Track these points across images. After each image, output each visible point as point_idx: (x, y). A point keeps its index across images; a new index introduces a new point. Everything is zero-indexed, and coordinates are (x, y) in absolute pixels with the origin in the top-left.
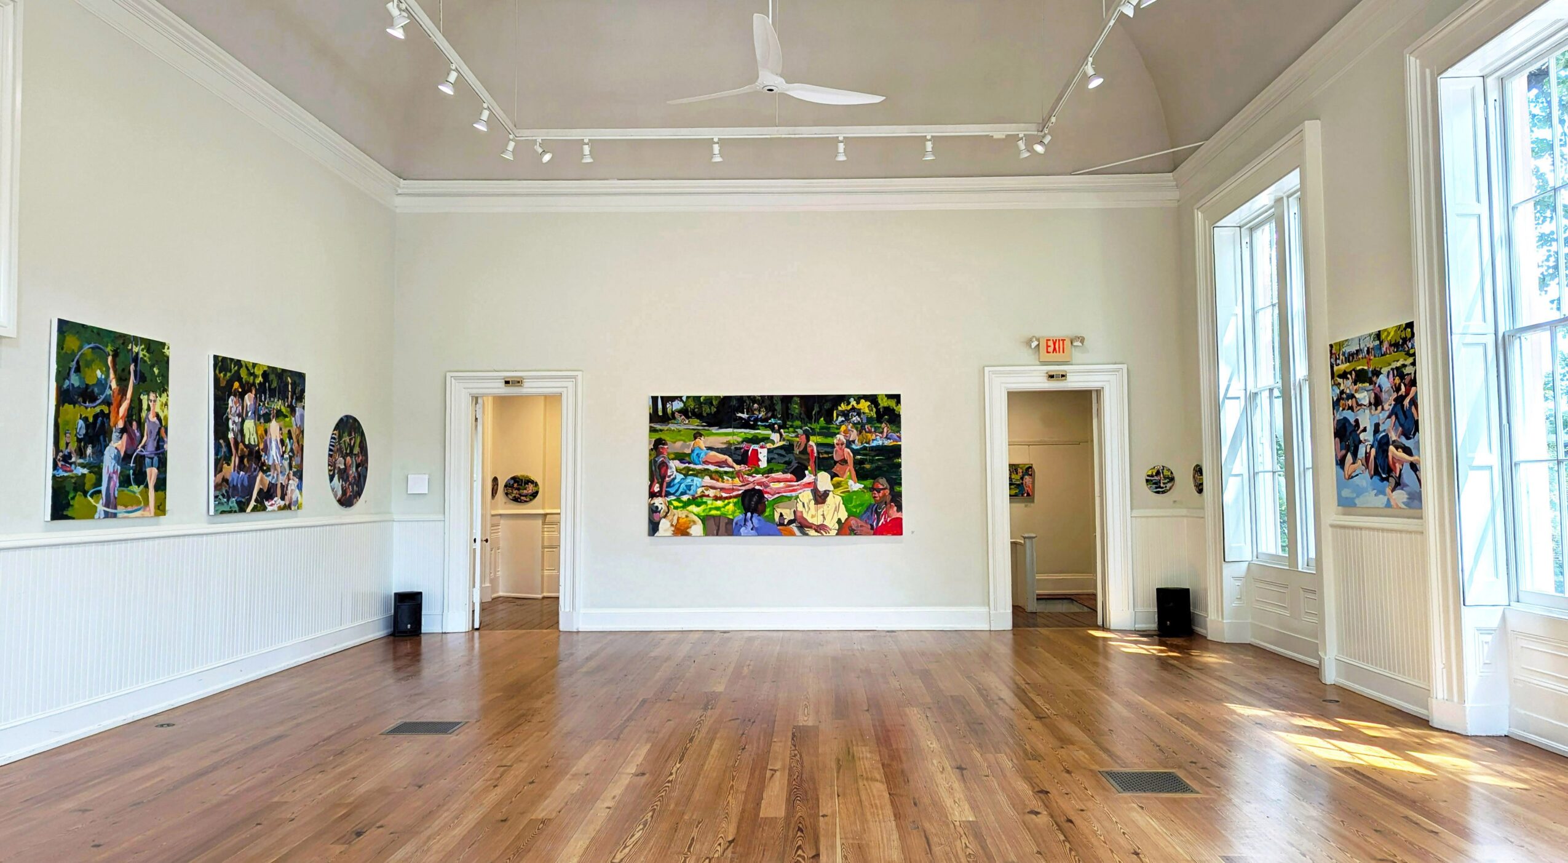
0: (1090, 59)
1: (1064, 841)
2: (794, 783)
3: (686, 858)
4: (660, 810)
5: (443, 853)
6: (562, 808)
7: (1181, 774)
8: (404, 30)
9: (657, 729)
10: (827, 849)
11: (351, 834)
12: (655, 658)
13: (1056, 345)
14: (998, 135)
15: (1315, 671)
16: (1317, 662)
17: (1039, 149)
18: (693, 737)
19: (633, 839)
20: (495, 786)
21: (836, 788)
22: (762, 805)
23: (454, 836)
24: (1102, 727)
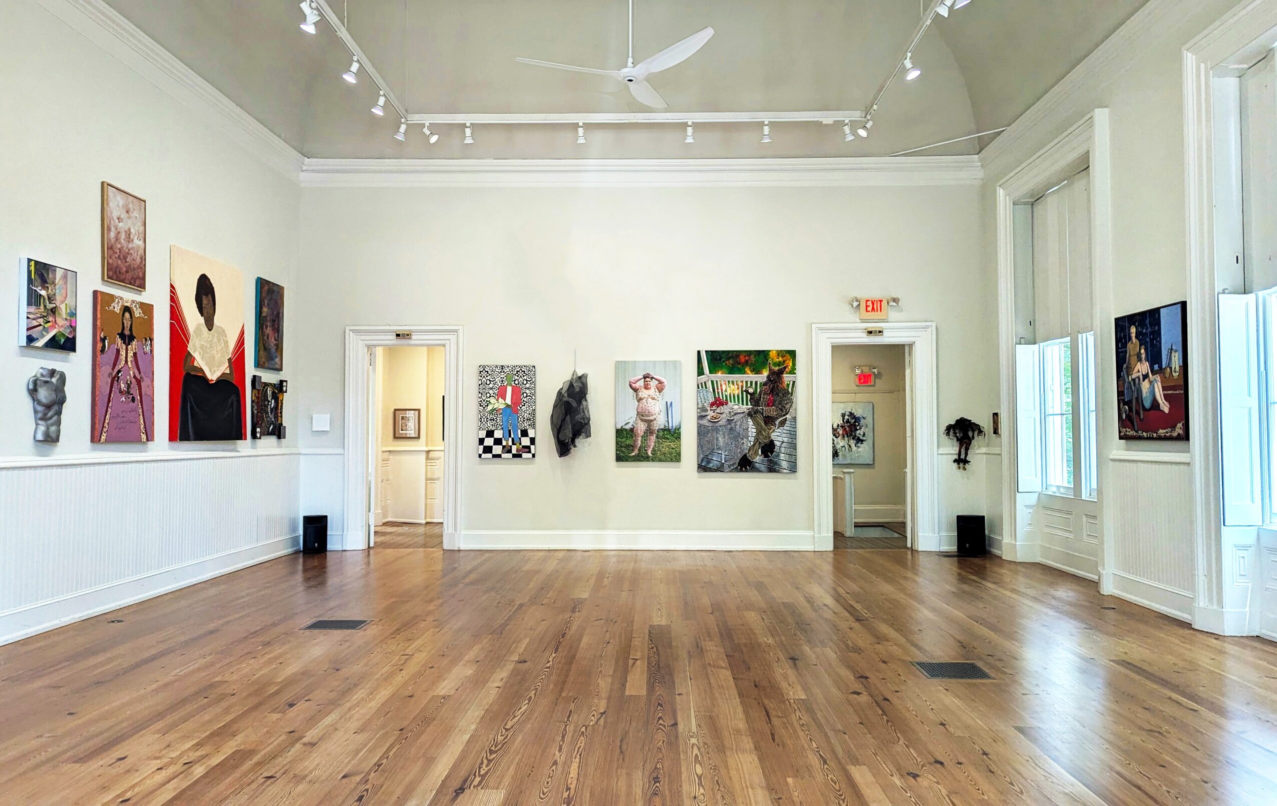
0: (909, 54)
1: (882, 715)
2: (653, 669)
3: (566, 726)
4: (542, 689)
5: (364, 721)
6: (459, 688)
7: (980, 664)
8: (316, 27)
9: (533, 628)
10: (683, 719)
11: (285, 705)
12: (528, 572)
13: (874, 305)
14: (826, 121)
15: (1094, 585)
16: (1097, 577)
17: (862, 133)
18: (565, 633)
19: (521, 711)
20: (401, 670)
21: (688, 673)
22: (627, 686)
23: (371, 708)
24: (913, 627)
